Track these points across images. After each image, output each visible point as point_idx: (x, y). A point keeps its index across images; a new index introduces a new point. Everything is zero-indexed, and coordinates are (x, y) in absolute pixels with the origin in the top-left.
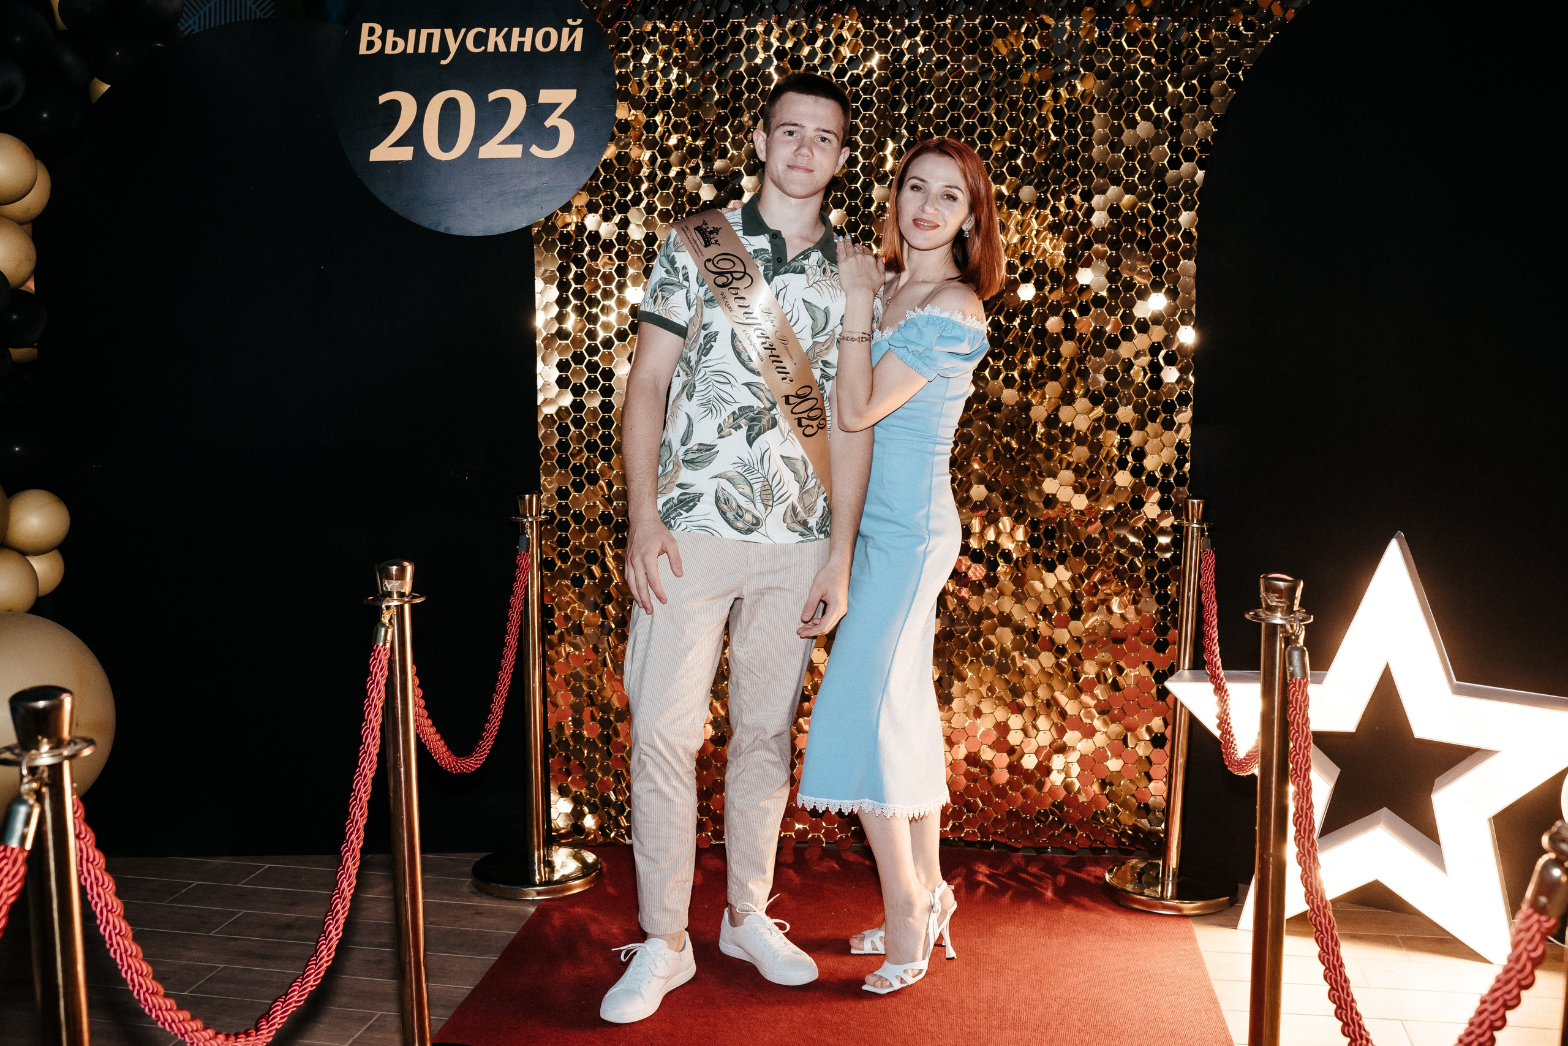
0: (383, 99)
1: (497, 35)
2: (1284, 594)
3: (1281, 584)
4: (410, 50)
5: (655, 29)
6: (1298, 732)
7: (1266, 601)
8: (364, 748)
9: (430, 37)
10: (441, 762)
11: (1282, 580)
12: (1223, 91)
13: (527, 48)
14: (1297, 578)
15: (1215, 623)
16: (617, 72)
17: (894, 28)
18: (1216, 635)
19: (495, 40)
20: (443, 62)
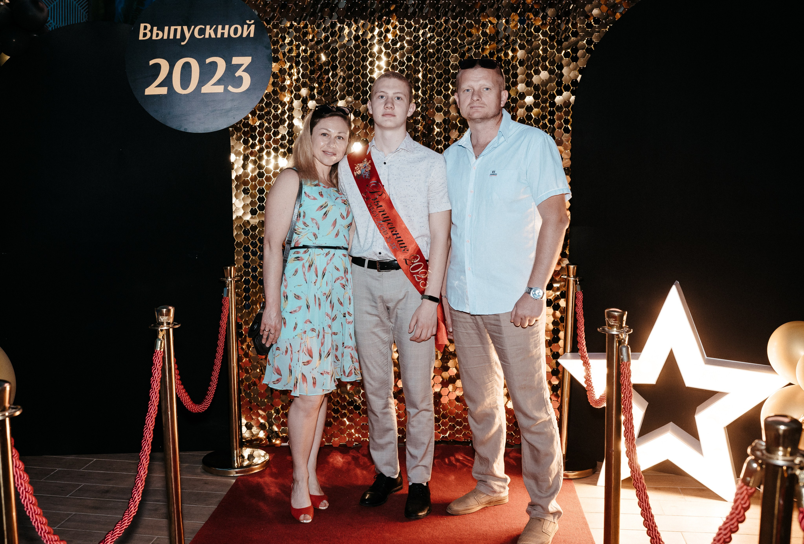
0: (152, 62)
1: (210, 29)
2: (618, 318)
3: (616, 314)
4: (165, 37)
5: (292, 25)
6: (625, 389)
7: (608, 322)
8: (151, 402)
9: (176, 30)
10: (187, 407)
11: (616, 312)
12: (583, 56)
13: (226, 36)
14: (624, 310)
15: (583, 329)
16: (273, 47)
17: (415, 24)
18: (583, 335)
19: (209, 32)
20: (182, 43)
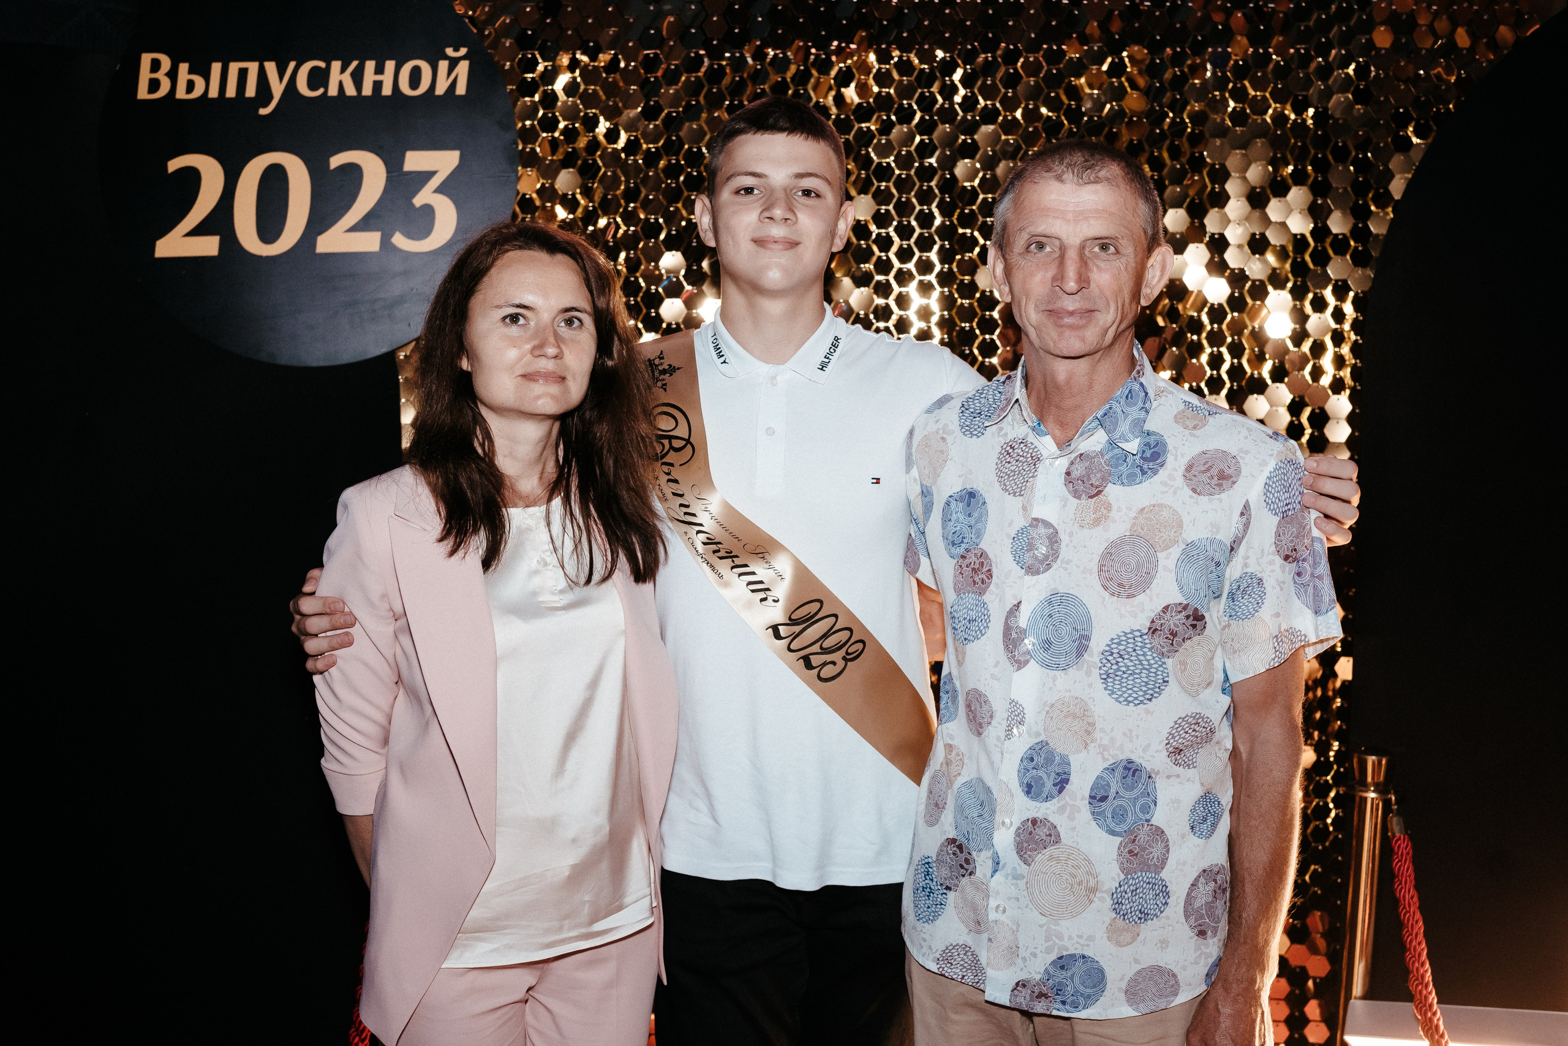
0: (174, 165)
1: (343, 70)
4: (214, 93)
5: (574, 62)
9: (243, 74)
13: (387, 90)
16: (520, 125)
17: (921, 62)
19: (339, 79)
20: (263, 112)
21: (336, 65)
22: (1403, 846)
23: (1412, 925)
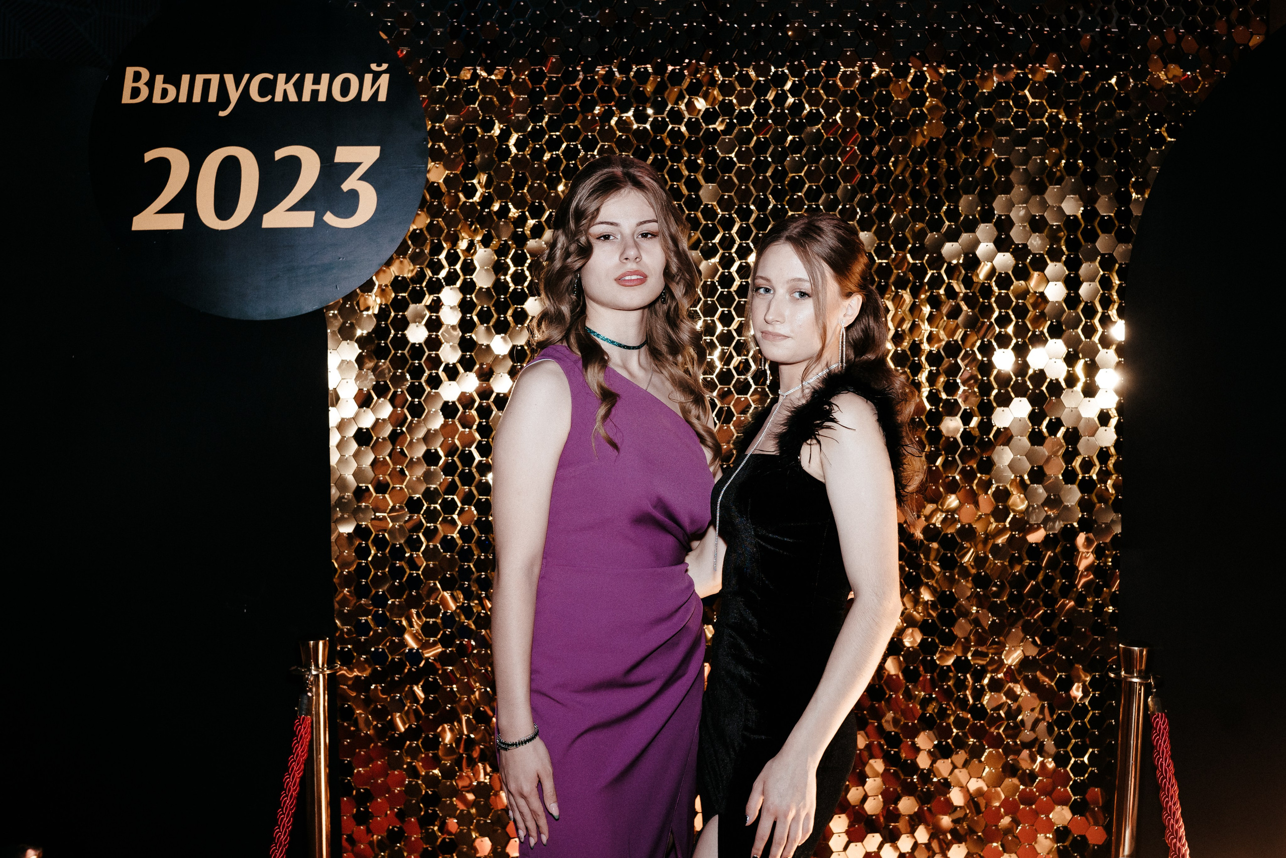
0: (149, 156)
1: (287, 82)
4: (183, 99)
5: (475, 76)
9: (207, 83)
13: (322, 97)
17: (758, 75)
19: (284, 88)
20: (222, 114)
21: (282, 77)
22: (1161, 723)
23: (1168, 788)
